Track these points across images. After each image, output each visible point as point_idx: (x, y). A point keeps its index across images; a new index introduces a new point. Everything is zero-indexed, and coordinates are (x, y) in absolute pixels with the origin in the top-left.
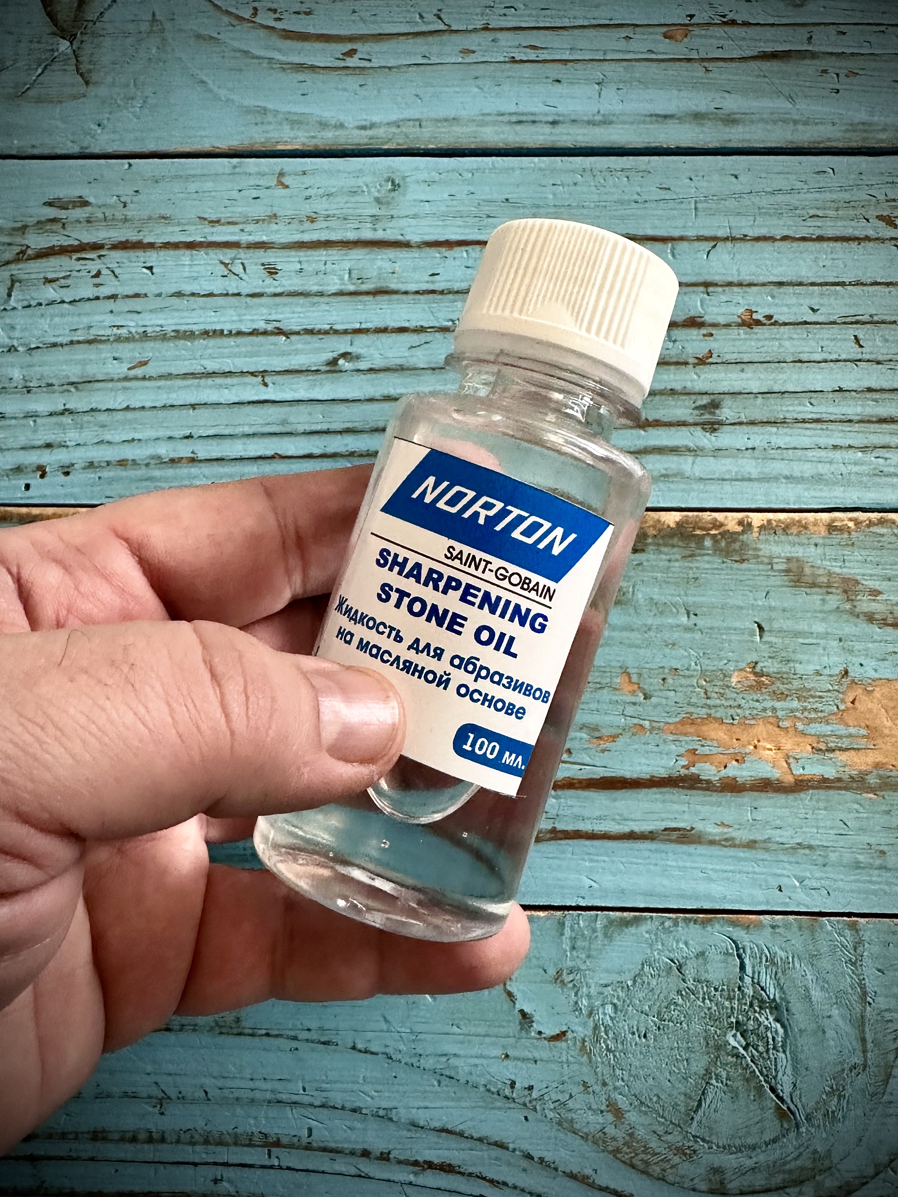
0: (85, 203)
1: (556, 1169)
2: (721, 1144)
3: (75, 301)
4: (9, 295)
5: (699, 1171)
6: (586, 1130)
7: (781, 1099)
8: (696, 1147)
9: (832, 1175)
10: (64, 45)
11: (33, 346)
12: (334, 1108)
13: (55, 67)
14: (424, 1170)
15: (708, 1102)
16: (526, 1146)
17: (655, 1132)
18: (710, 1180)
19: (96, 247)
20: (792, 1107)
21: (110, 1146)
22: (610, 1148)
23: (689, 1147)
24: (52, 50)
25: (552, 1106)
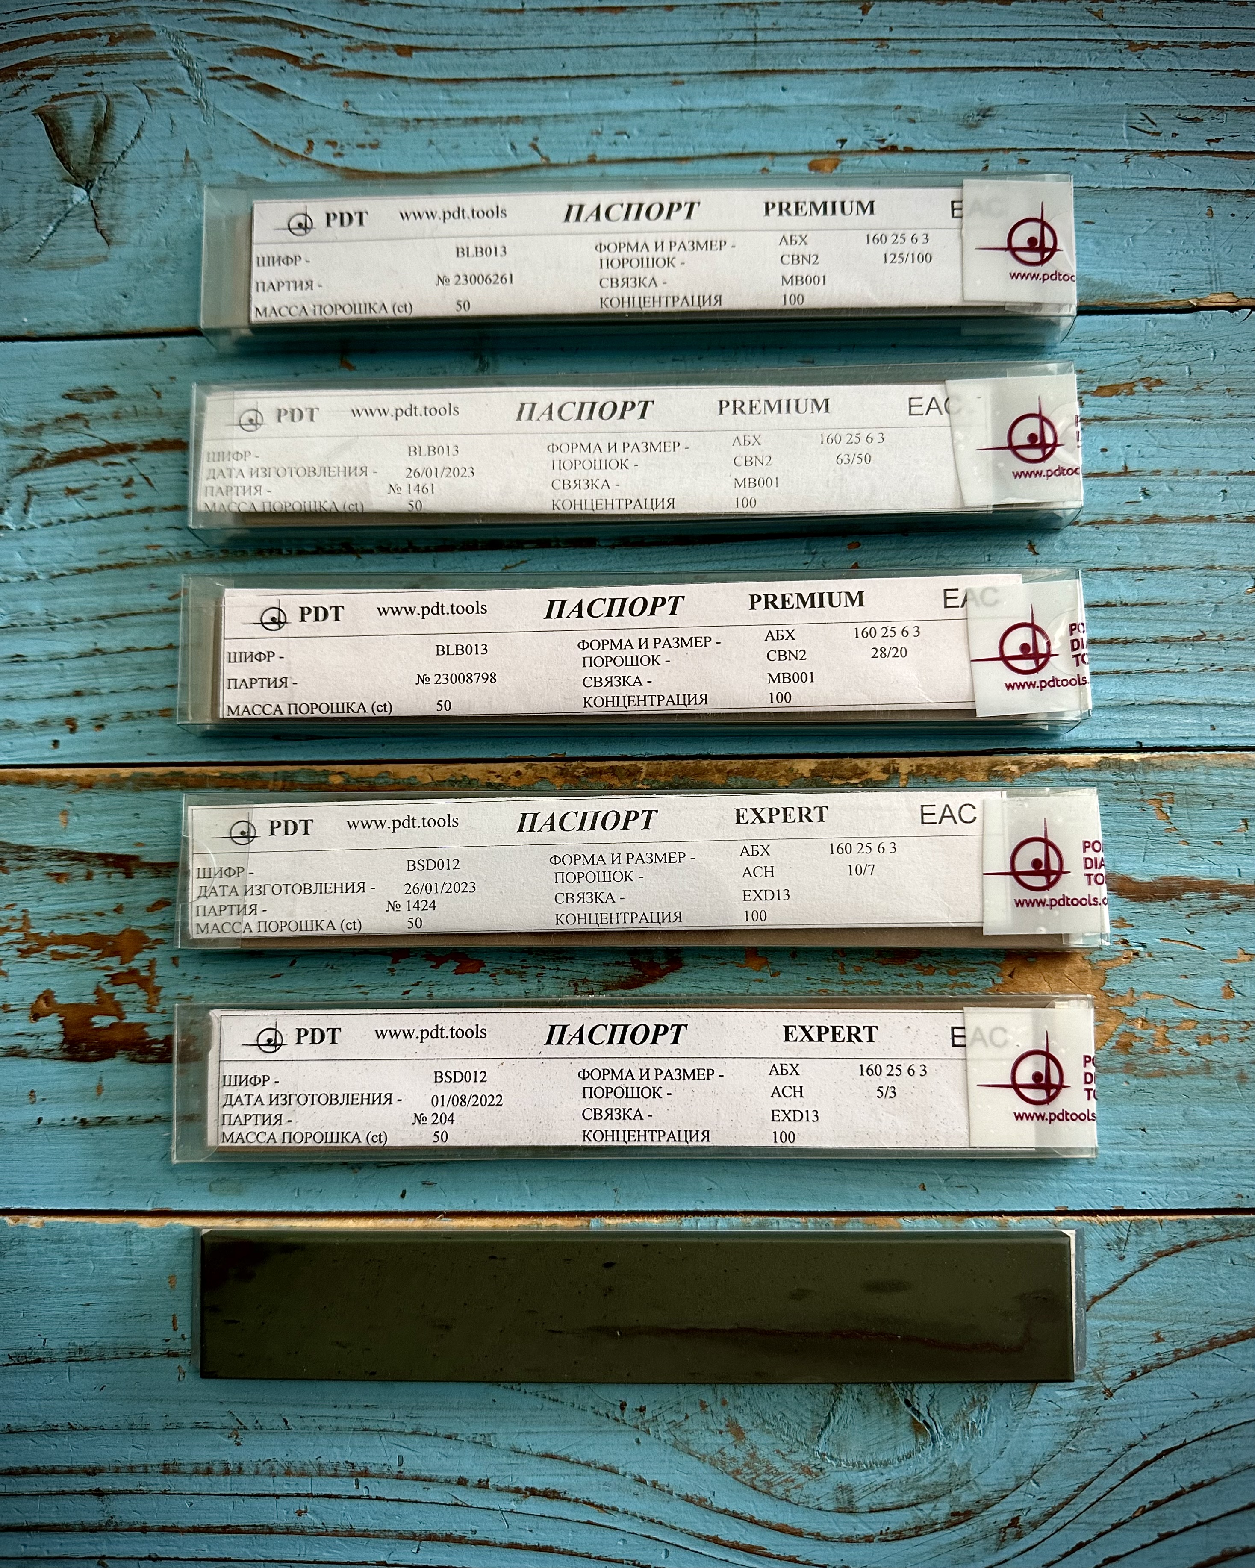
0: (110, 394)
1: (670, 1493)
2: (850, 1462)
3: (104, 516)
4: (25, 511)
5: (825, 1490)
6: (703, 1452)
7: (918, 1414)
8: (823, 1465)
9: (970, 1489)
10: (79, 195)
11: (56, 573)
12: (427, 1435)
13: (69, 223)
14: (526, 1497)
15: (837, 1418)
16: (637, 1470)
17: (778, 1451)
18: (837, 1499)
19: (125, 448)
20: (929, 1421)
21: (181, 1478)
22: (730, 1470)
23: (815, 1466)
24: (65, 202)
25: (666, 1428)
